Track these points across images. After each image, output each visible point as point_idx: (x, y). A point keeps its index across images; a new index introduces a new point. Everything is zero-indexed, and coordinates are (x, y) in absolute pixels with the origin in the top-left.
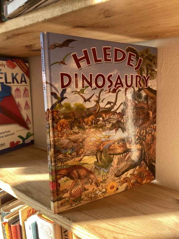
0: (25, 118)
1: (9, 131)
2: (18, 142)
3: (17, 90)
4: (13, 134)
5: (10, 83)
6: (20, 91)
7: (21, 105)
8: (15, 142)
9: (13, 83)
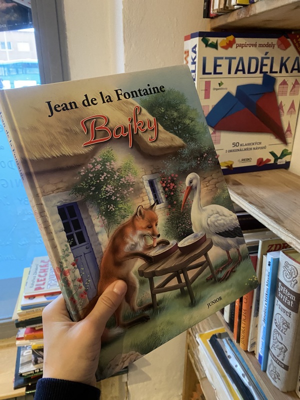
0: (285, 127)
1: (260, 143)
2: (268, 160)
3: (284, 83)
4: (264, 147)
5: (276, 72)
6: (287, 84)
7: (284, 108)
8: (264, 160)
9: (281, 72)
